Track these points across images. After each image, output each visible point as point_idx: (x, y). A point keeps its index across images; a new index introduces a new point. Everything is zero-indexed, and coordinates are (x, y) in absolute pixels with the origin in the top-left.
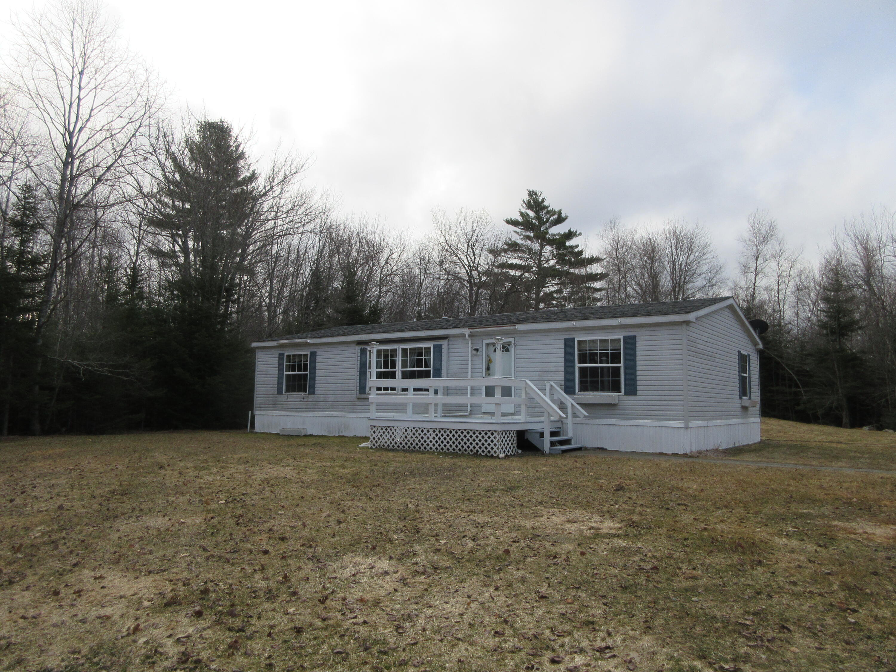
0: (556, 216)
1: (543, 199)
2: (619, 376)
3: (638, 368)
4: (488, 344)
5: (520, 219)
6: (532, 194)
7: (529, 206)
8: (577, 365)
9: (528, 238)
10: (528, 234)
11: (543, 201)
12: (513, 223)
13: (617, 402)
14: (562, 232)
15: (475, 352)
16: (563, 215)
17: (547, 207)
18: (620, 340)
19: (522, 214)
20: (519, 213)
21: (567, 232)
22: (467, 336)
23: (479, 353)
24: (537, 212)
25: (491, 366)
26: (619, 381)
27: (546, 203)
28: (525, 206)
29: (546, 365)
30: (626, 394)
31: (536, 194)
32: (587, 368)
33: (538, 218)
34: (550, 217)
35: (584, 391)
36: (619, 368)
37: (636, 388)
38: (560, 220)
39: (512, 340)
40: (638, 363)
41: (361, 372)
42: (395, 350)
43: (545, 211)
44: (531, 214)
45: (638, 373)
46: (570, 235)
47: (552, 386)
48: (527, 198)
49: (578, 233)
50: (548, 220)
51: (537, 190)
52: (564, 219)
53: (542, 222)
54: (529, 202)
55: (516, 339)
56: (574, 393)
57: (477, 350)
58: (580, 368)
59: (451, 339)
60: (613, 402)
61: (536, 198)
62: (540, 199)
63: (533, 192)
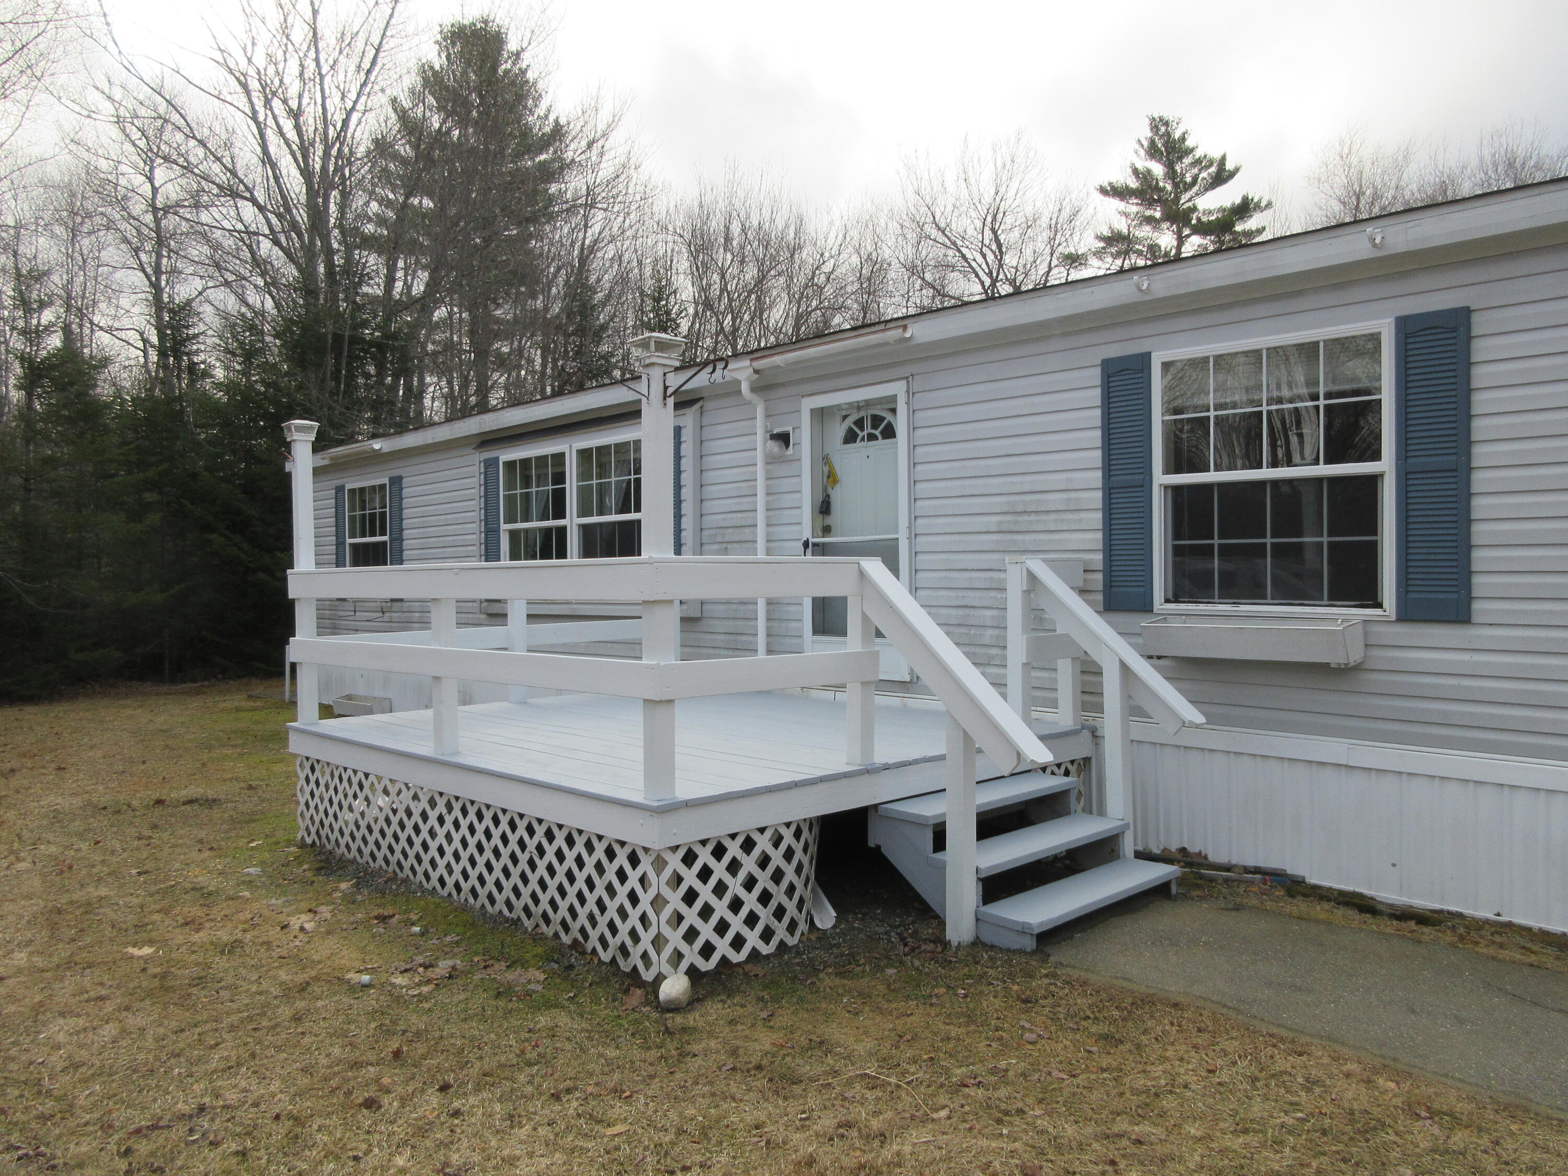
0: (1213, 169)
1: (1184, 134)
2: (1371, 525)
3: (1480, 480)
4: (820, 415)
5: (1133, 184)
6: (1159, 125)
7: (1153, 152)
8: (1161, 479)
9: (1149, 220)
10: (1148, 213)
11: (1183, 138)
12: (1118, 192)
13: (1355, 655)
14: (1228, 204)
15: (774, 447)
16: (1229, 166)
17: (1191, 151)
18: (1375, 338)
19: (1136, 172)
20: (1130, 171)
21: (1238, 201)
22: (745, 388)
23: (790, 451)
24: (1170, 166)
25: (837, 496)
26: (1371, 552)
27: (1189, 143)
28: (1142, 153)
29: (1027, 482)
30: (1406, 614)
31: (1167, 124)
32: (1207, 488)
33: (1171, 174)
34: (1200, 171)
35: (1193, 598)
36: (1372, 482)
37: (1468, 586)
38: (1222, 177)
39: (897, 389)
40: (1481, 454)
41: (487, 532)
42: (559, 458)
43: (1187, 161)
44: (1158, 169)
45: (1480, 506)
46: (1244, 209)
47: (1032, 577)
48: (1146, 133)
49: (1263, 204)
50: (1195, 179)
51: (1168, 115)
52: (1232, 174)
53: (1181, 186)
54: (1152, 142)
55: (916, 385)
56: (1146, 607)
57: (784, 439)
58: (1177, 491)
59: (708, 405)
60: (1335, 658)
61: (1168, 134)
62: (1177, 135)
63: (1161, 120)
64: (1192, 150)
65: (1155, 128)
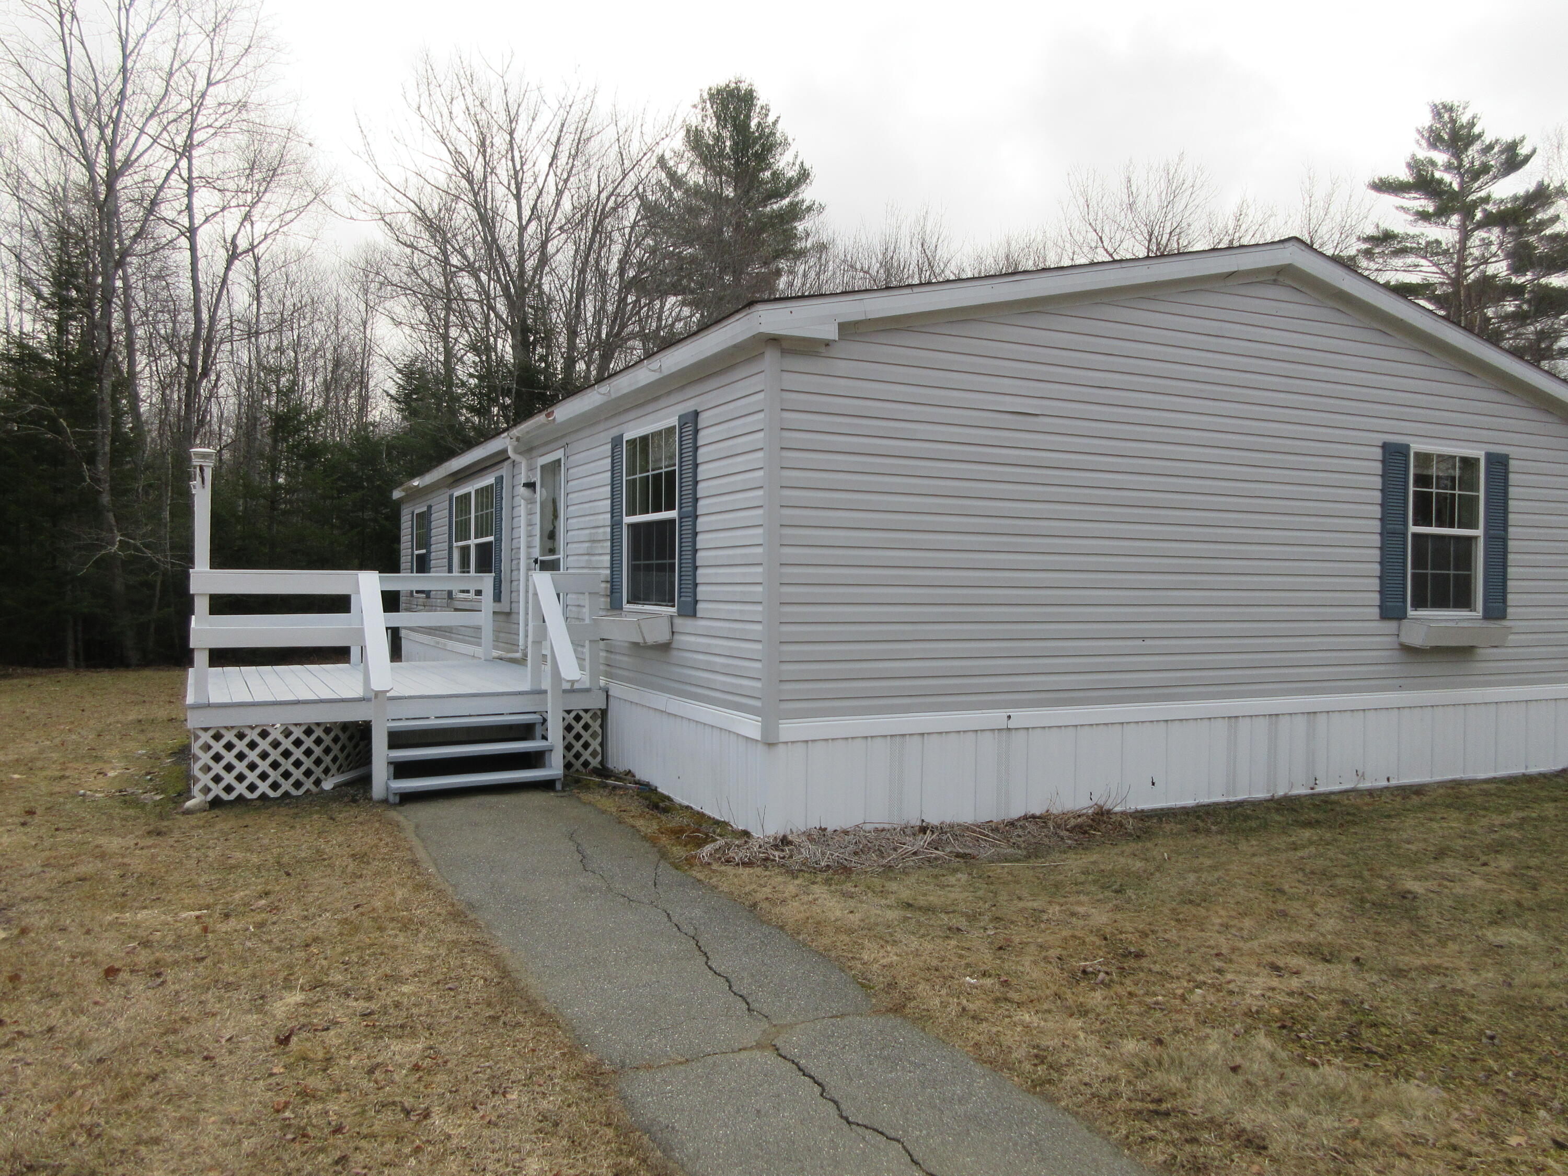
0: (1504, 156)
1: (1472, 119)
5: (1408, 177)
6: (1441, 111)
7: (1435, 140)
11: (1472, 124)
12: (1391, 187)
14: (1521, 192)
16: (1523, 151)
19: (1414, 164)
20: (1405, 163)
21: (1532, 187)
22: (510, 451)
24: (1455, 154)
27: (1476, 130)
28: (1424, 143)
31: (1451, 109)
32: (639, 526)
38: (1515, 162)
39: (562, 454)
41: (449, 548)
42: (471, 496)
43: (1477, 146)
44: (1441, 159)
48: (1426, 120)
49: (1560, 191)
50: (1485, 167)
51: (1452, 100)
52: (1526, 160)
54: (1434, 131)
55: (568, 451)
61: (1453, 121)
62: (1464, 119)
63: (1444, 107)
64: (1480, 136)
65: (1437, 114)
